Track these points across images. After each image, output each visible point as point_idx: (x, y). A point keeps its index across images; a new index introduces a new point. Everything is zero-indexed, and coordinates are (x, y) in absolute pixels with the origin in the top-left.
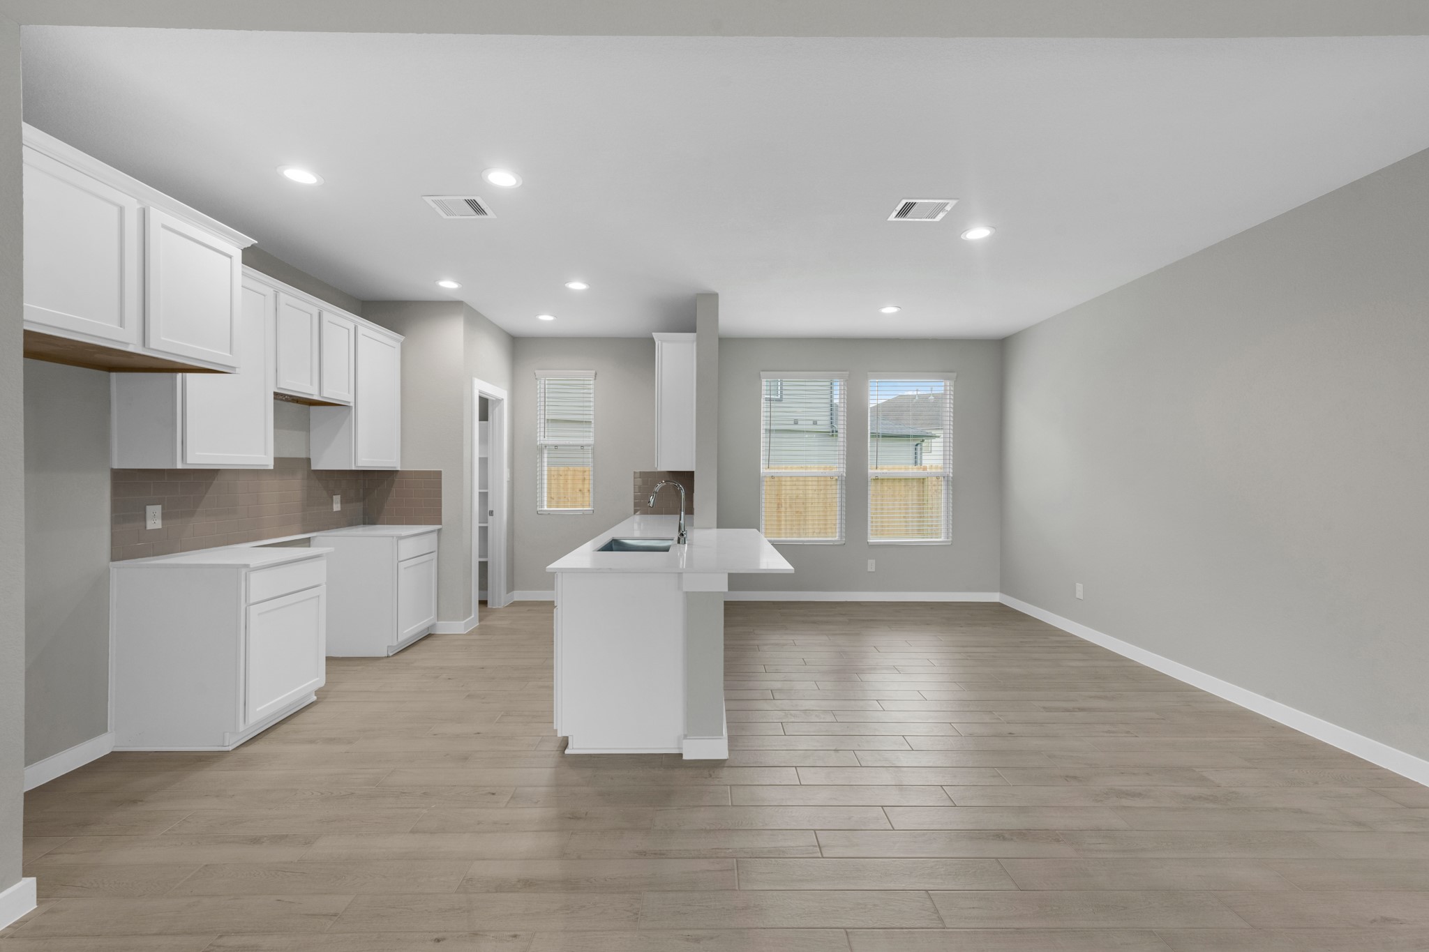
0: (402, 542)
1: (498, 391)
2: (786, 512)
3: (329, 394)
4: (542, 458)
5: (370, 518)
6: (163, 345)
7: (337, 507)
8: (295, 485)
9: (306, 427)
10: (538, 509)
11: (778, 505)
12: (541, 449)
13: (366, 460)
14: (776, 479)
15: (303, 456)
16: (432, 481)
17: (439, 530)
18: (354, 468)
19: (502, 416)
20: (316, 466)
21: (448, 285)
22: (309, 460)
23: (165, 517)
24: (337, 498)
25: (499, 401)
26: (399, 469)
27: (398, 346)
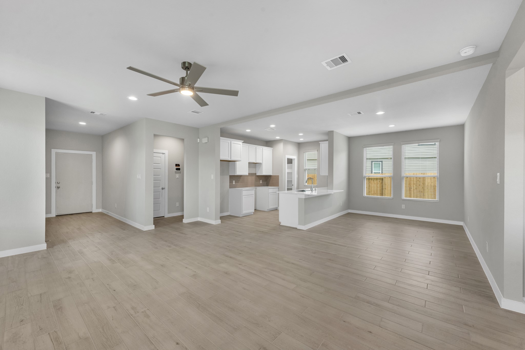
0: (269, 189)
1: (294, 157)
2: (413, 191)
3: (257, 162)
4: (305, 172)
5: (267, 185)
6: (233, 159)
7: (261, 182)
8: (254, 178)
9: (255, 167)
10: (304, 185)
11: (410, 188)
12: (305, 170)
13: (264, 173)
14: (409, 178)
15: (255, 173)
16: (277, 177)
17: (279, 188)
18: (262, 175)
19: (295, 163)
20: (257, 175)
21: (278, 138)
22: (256, 173)
23: (235, 182)
24: (261, 181)
25: (294, 159)
26: (272, 175)
27: (272, 150)
